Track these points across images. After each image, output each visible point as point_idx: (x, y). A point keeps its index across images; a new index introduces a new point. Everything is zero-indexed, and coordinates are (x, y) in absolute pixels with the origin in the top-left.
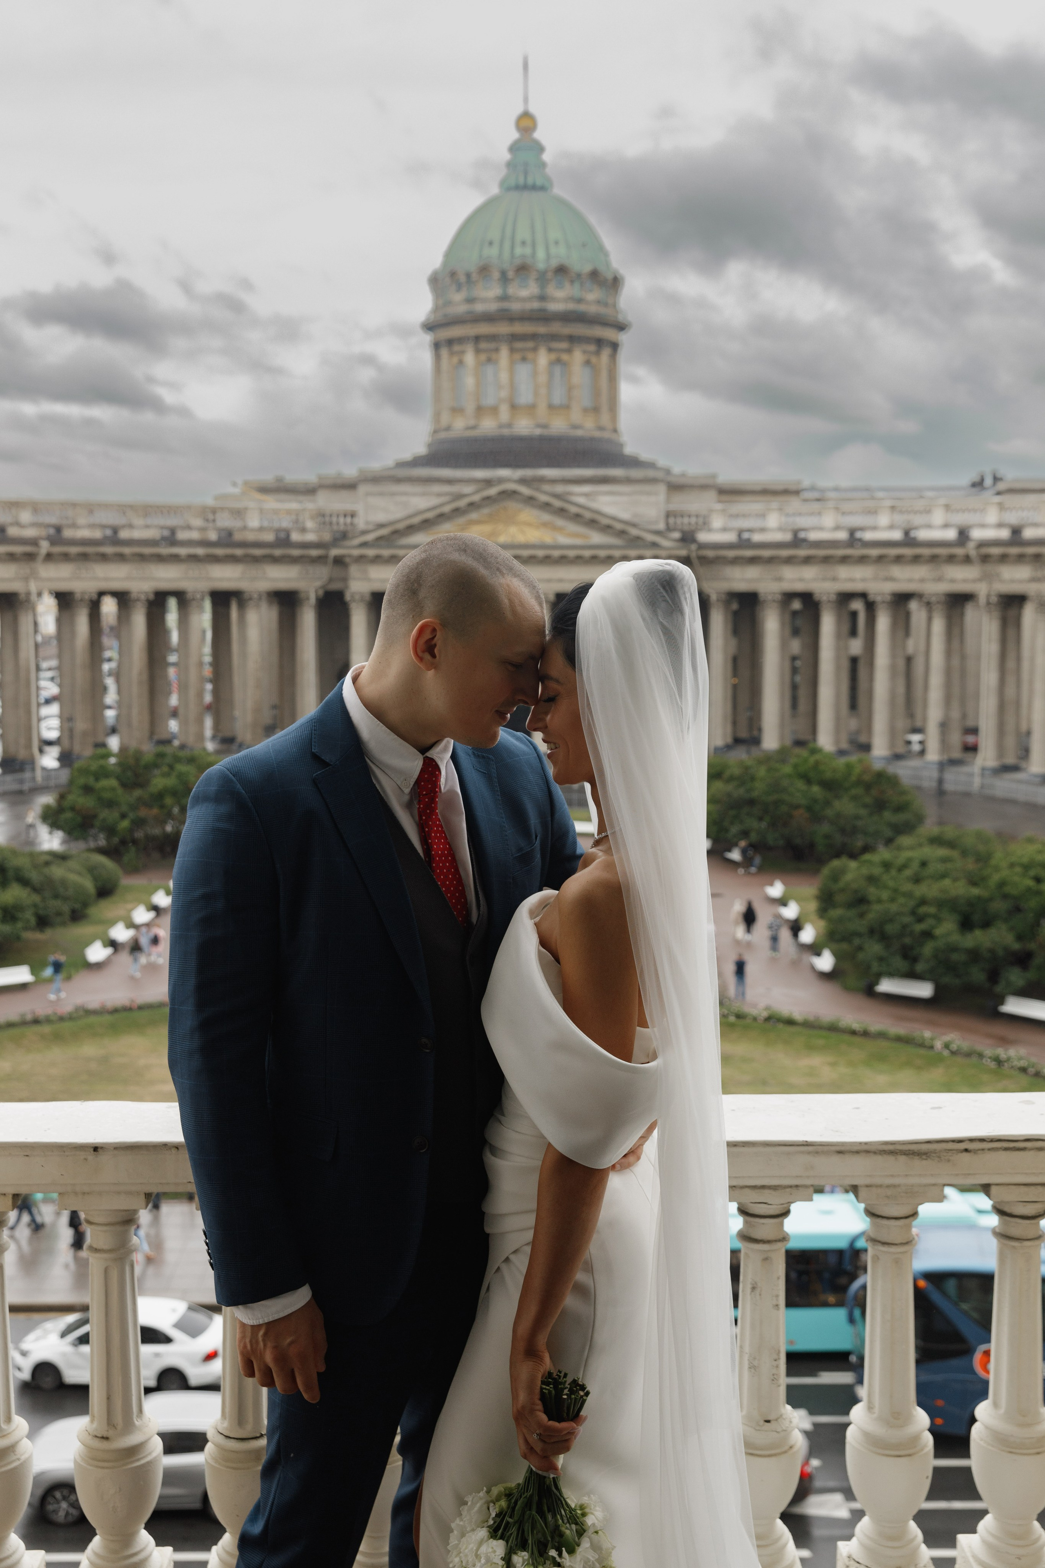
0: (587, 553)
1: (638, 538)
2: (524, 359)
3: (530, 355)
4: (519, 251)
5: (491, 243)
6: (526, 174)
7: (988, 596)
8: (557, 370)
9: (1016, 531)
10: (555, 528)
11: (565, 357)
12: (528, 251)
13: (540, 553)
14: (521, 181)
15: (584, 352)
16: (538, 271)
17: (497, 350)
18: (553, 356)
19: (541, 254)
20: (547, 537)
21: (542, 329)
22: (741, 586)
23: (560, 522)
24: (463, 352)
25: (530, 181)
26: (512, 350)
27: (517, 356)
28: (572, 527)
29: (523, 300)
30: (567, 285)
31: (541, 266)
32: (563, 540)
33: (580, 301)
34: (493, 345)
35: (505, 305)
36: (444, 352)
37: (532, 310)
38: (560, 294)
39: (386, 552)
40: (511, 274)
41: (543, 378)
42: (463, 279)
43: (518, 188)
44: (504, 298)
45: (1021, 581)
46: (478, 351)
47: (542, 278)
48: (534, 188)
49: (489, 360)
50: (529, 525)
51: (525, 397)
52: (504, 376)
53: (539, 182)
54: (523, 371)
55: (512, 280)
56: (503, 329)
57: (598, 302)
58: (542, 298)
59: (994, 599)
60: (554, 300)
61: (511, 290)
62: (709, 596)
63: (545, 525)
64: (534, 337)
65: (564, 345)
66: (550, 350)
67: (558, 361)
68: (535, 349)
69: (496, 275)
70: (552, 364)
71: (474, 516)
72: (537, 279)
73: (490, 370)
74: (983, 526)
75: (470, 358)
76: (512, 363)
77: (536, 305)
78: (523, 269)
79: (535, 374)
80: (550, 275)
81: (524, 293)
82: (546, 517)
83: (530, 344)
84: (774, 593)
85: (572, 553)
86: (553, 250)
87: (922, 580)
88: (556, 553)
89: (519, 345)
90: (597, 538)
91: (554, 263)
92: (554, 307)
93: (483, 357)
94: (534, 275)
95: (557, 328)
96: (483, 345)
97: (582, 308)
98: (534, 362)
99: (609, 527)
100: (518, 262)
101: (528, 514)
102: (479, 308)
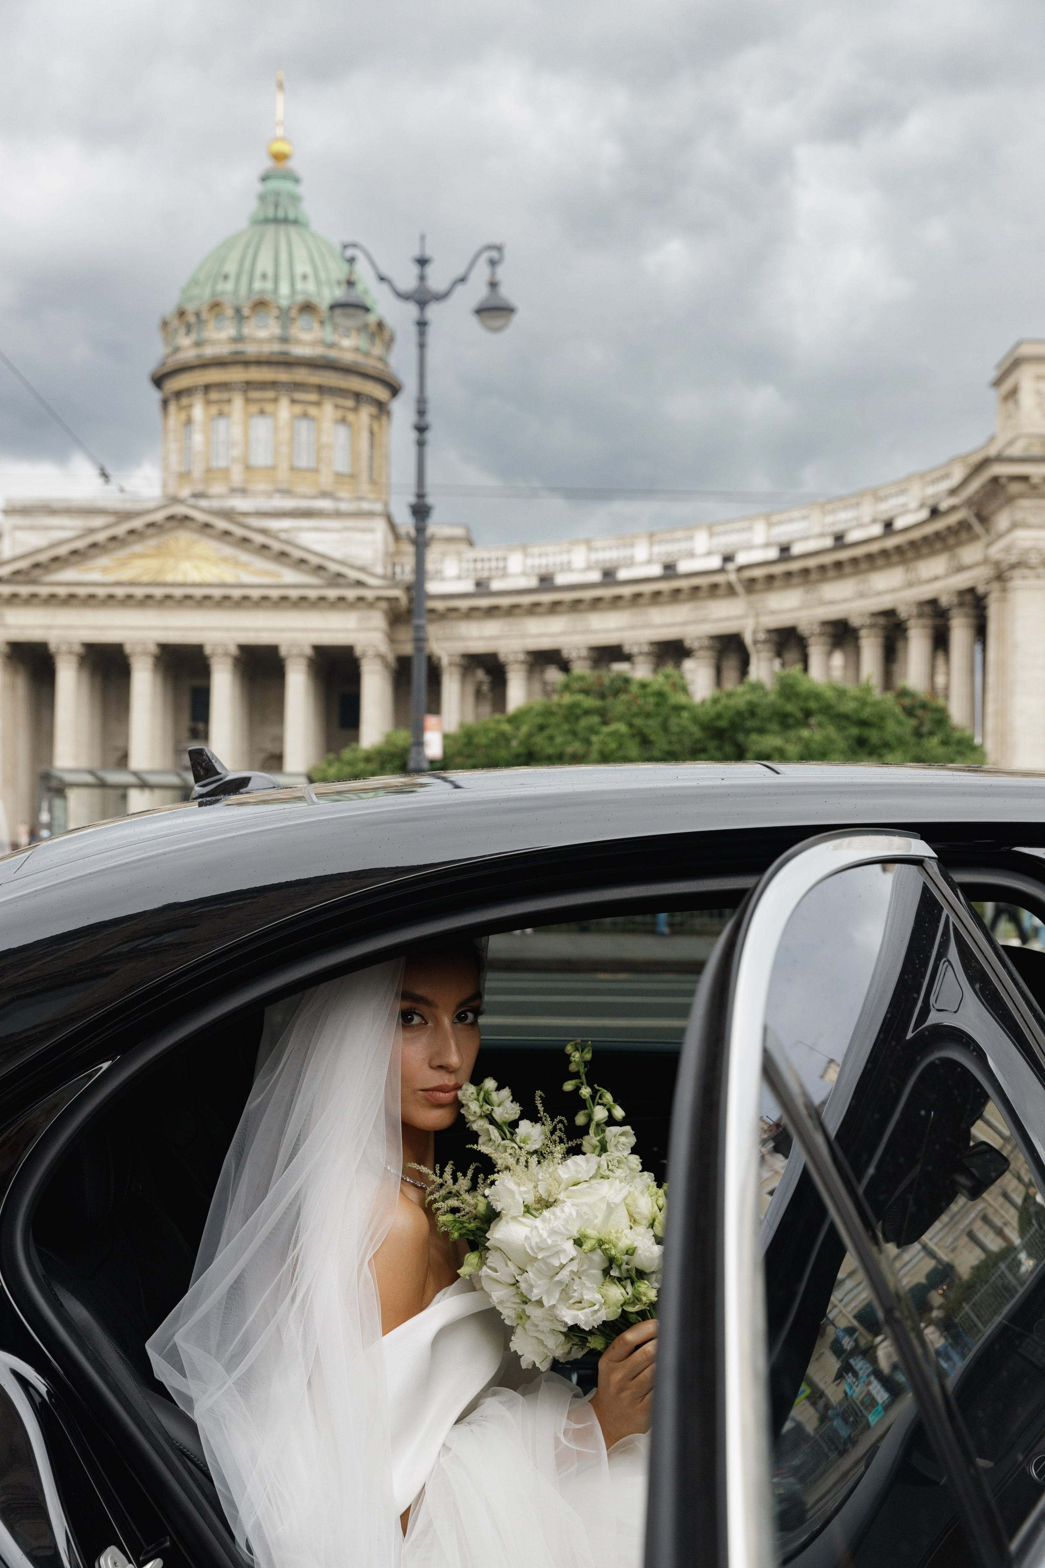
0: (275, 593)
1: (339, 575)
2: (262, 412)
3: (269, 407)
4: (257, 285)
5: (226, 277)
6: (277, 206)
7: (755, 632)
8: (304, 425)
9: (785, 549)
10: (237, 563)
11: (313, 411)
12: (269, 285)
13: (217, 593)
14: (271, 214)
15: (337, 406)
16: (279, 308)
17: (229, 401)
18: (298, 409)
19: (284, 289)
20: (228, 575)
21: (283, 376)
22: (479, 647)
23: (244, 557)
24: (190, 406)
25: (281, 214)
26: (248, 400)
27: (254, 408)
28: (260, 563)
29: (260, 341)
30: (316, 326)
31: (284, 303)
32: (247, 578)
33: (332, 346)
34: (225, 396)
35: (239, 347)
36: (172, 408)
37: (272, 353)
38: (306, 336)
39: (24, 590)
40: (246, 312)
41: (284, 435)
42: (192, 319)
43: (266, 221)
44: (239, 339)
45: (792, 610)
46: (208, 403)
47: (285, 317)
48: (286, 221)
49: (221, 414)
50: (206, 559)
51: (261, 457)
52: (237, 432)
53: (291, 215)
54: (261, 428)
55: (248, 318)
56: (236, 375)
57: (357, 350)
58: (284, 340)
59: (762, 636)
60: (298, 342)
61: (246, 331)
62: (439, 659)
63: (225, 560)
64: (274, 385)
65: (313, 397)
66: (293, 401)
67: (305, 415)
68: (275, 400)
69: (229, 312)
70: (295, 417)
71: (138, 548)
72: (277, 318)
73: (222, 424)
74: (750, 547)
75: (198, 411)
76: (248, 416)
77: (276, 347)
78: (260, 305)
79: (276, 429)
80: (294, 313)
81: (262, 334)
82: (228, 551)
83: (270, 394)
84: (516, 653)
85: (255, 593)
86: (299, 286)
87: (685, 624)
88: (236, 593)
89: (255, 395)
90: (289, 576)
91: (300, 299)
92: (299, 351)
93: (214, 410)
94: (274, 312)
95: (301, 375)
96: (214, 395)
97: (333, 354)
98: (274, 415)
99: (303, 561)
100: (255, 298)
101: (207, 546)
102: (209, 351)
